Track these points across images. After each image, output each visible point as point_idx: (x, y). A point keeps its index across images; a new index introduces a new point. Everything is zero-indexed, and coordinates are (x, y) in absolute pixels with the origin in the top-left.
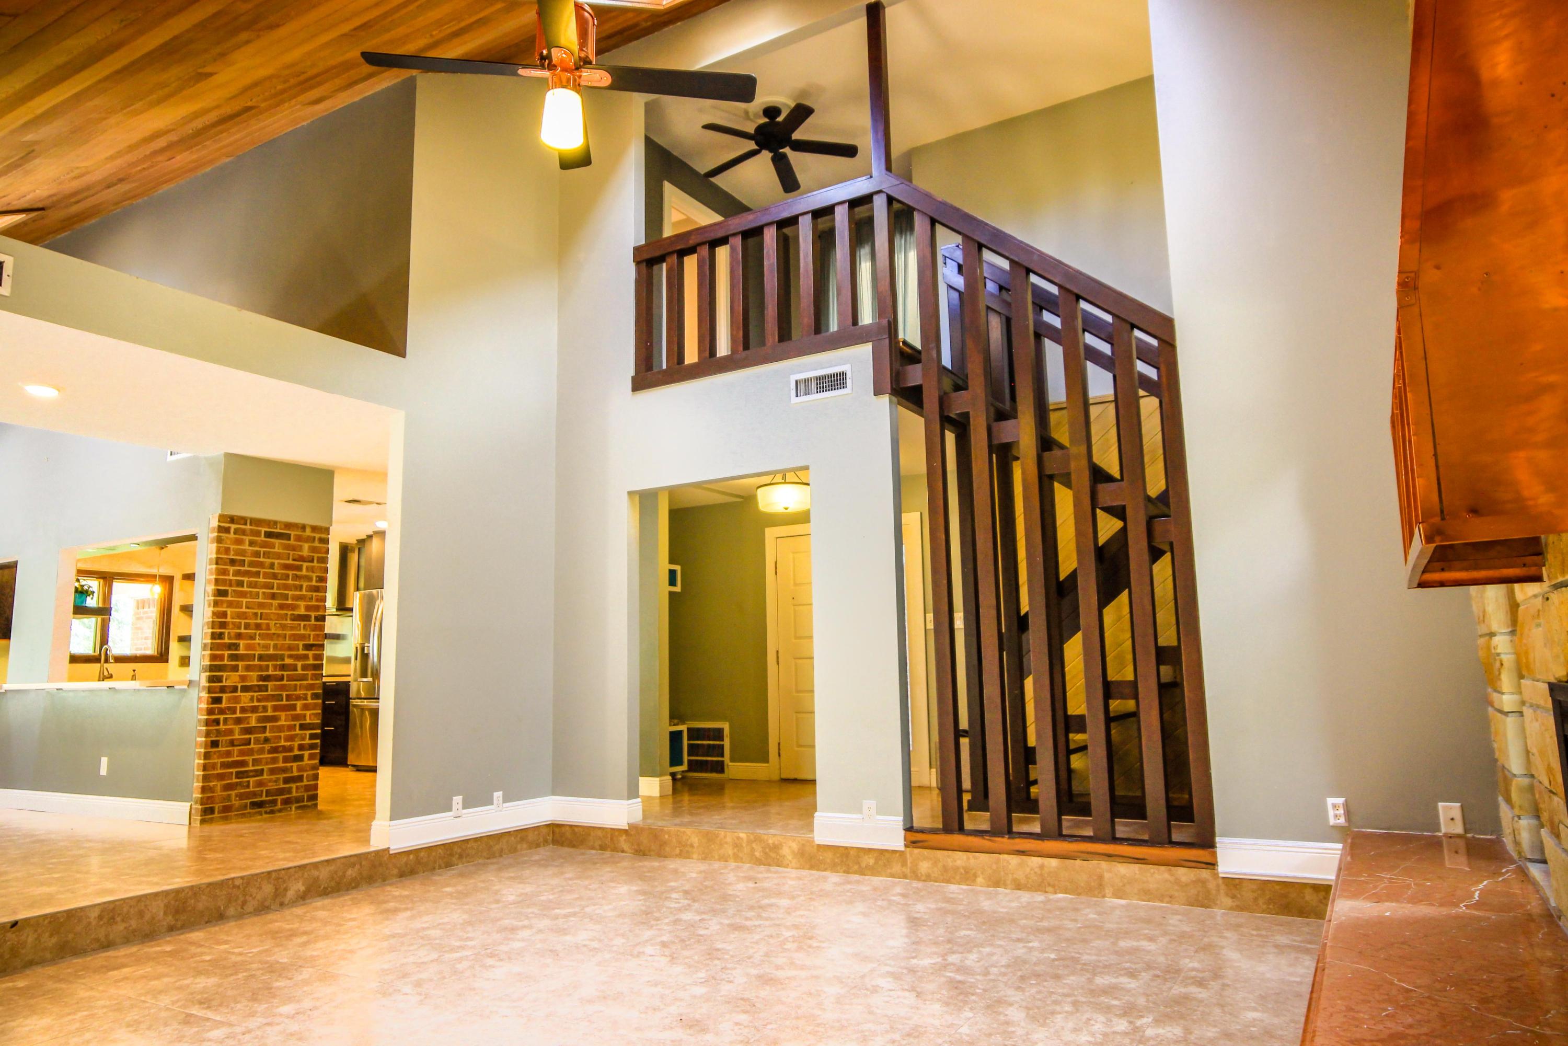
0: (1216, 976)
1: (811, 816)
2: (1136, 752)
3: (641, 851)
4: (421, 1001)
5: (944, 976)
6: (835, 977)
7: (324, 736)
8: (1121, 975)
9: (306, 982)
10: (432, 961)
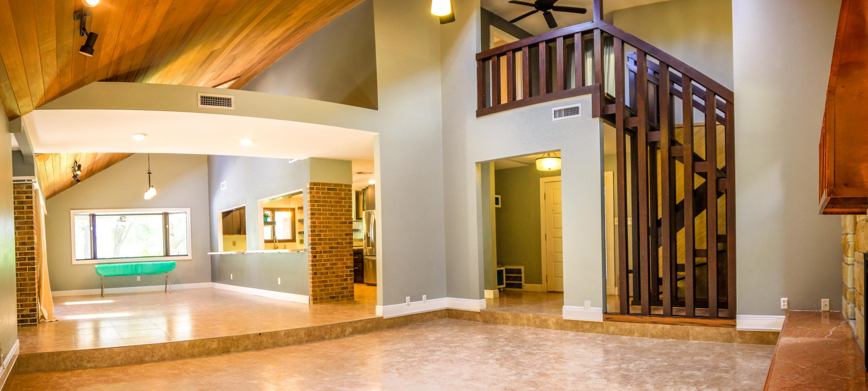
0: (733, 368)
1: (561, 307)
2: (706, 280)
3: (486, 321)
4: (399, 376)
5: (620, 373)
6: (572, 373)
7: (355, 271)
8: (694, 370)
9: (356, 365)
10: (402, 361)
